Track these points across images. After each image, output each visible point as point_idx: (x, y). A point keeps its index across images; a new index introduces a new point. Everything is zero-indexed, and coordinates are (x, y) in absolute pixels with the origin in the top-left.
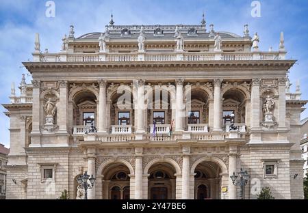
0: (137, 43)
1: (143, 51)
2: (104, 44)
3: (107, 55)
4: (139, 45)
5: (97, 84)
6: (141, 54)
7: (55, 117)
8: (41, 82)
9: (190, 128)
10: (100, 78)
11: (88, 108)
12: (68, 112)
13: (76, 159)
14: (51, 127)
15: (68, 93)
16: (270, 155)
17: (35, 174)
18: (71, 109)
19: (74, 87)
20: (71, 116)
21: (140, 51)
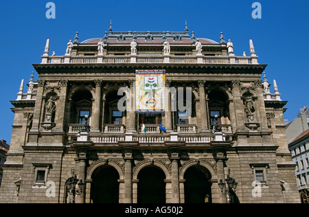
0: (130, 47)
1: (135, 54)
2: (102, 48)
3: (104, 58)
4: (132, 49)
5: (93, 84)
6: (133, 57)
7: (53, 115)
8: (46, 81)
9: (179, 128)
10: (96, 78)
11: (85, 106)
12: (66, 110)
13: (69, 160)
14: (50, 125)
15: (68, 92)
16: (258, 159)
17: (28, 175)
18: (69, 107)
19: (73, 86)
20: (68, 114)
21: (132, 54)
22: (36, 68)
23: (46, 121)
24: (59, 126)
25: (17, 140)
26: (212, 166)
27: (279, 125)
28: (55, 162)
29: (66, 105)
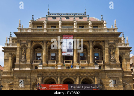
1: (61, 28)
3: (47, 29)
4: (59, 25)
5: (42, 42)
6: (60, 29)
7: (25, 56)
8: (21, 40)
9: (80, 62)
10: (44, 39)
11: (39, 51)
12: (31, 54)
13: (34, 75)
14: (24, 61)
15: (31, 45)
16: (114, 75)
17: (16, 82)
18: (32, 52)
19: (33, 43)
20: (32, 55)
21: (60, 28)
22: (15, 34)
23: (22, 59)
24: (28, 61)
25: (7, 66)
26: (93, 79)
27: (127, 58)
28: (28, 76)
29: (30, 51)
